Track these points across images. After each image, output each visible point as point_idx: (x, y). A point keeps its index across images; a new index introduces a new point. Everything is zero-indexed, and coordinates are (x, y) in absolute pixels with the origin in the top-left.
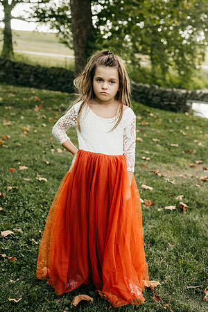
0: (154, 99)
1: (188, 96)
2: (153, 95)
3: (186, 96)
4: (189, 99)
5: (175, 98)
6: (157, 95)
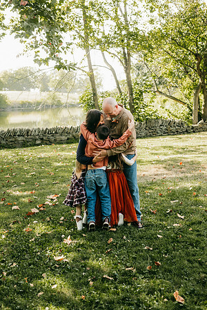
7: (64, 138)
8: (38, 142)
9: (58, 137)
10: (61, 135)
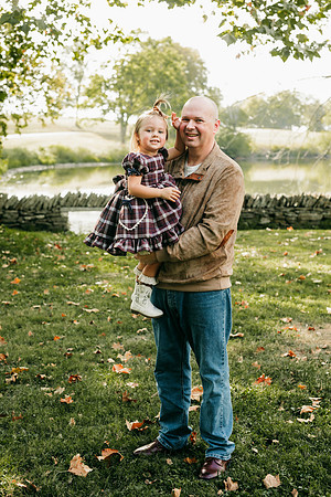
0: (6, 215)
1: (62, 203)
2: (4, 208)
3: (59, 203)
4: (64, 206)
5: (42, 208)
6: (10, 208)
7: (315, 216)
8: (265, 221)
9: (304, 214)
10: (311, 211)
